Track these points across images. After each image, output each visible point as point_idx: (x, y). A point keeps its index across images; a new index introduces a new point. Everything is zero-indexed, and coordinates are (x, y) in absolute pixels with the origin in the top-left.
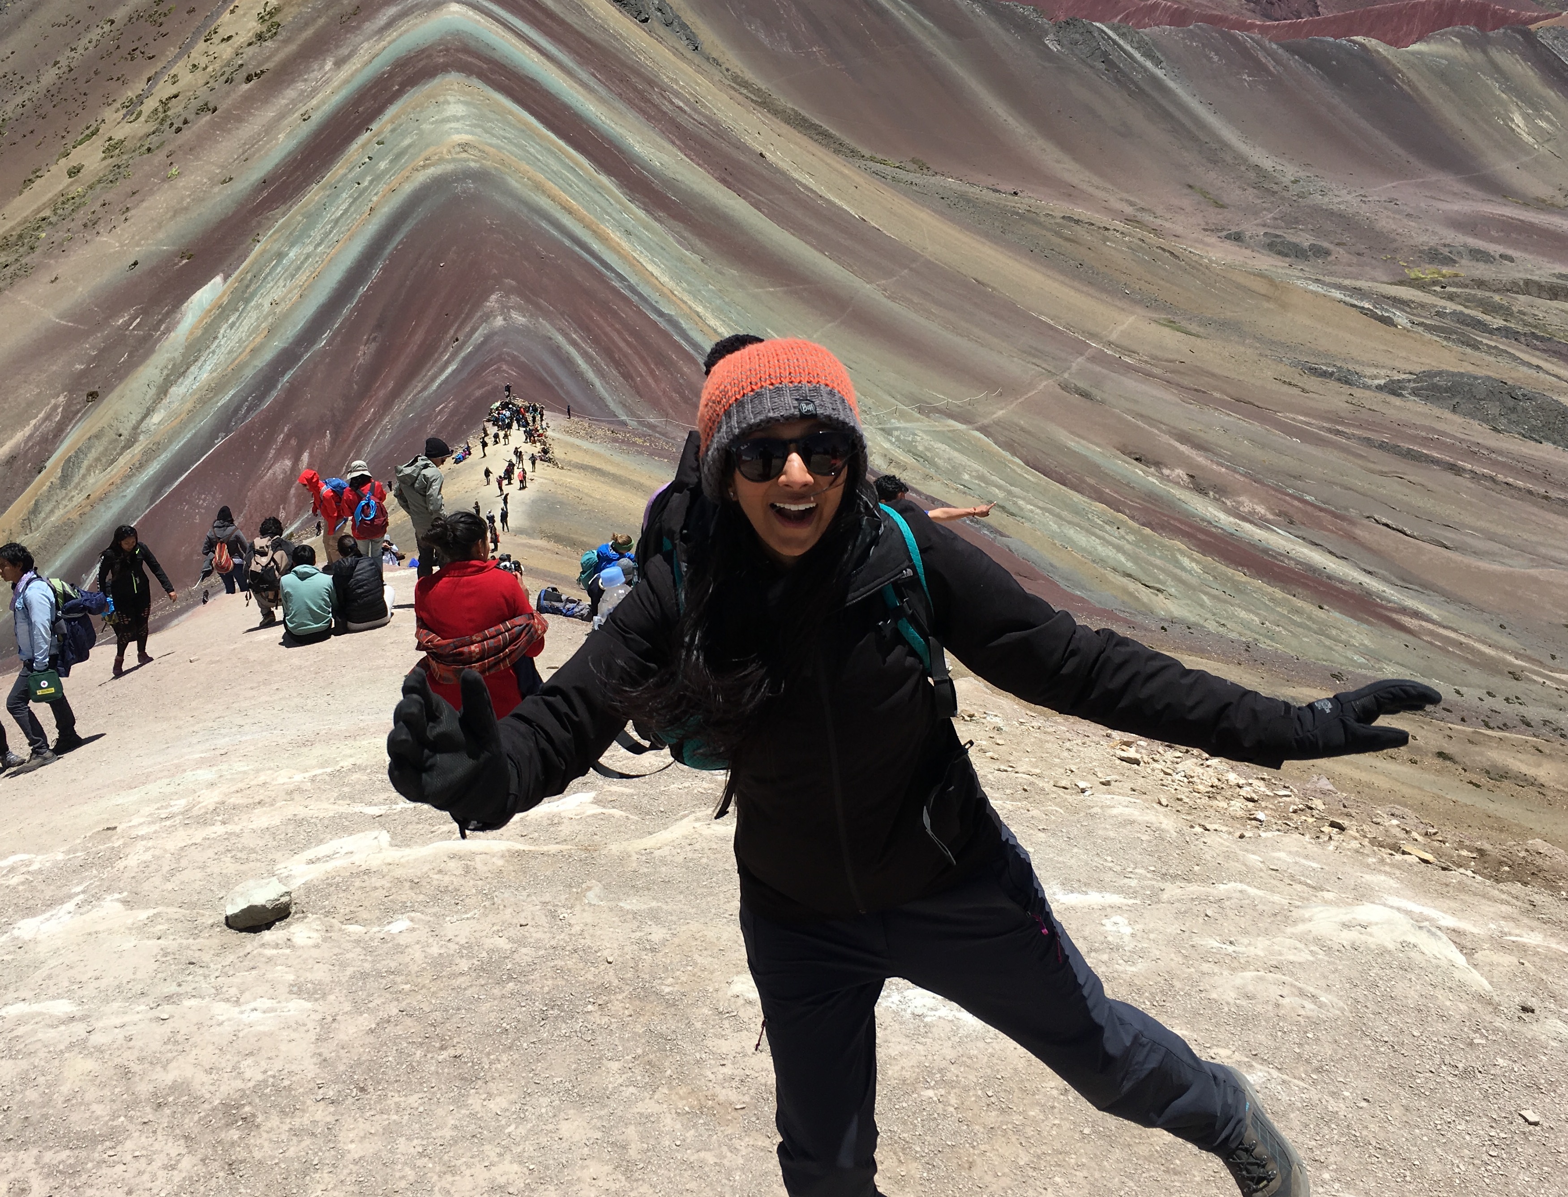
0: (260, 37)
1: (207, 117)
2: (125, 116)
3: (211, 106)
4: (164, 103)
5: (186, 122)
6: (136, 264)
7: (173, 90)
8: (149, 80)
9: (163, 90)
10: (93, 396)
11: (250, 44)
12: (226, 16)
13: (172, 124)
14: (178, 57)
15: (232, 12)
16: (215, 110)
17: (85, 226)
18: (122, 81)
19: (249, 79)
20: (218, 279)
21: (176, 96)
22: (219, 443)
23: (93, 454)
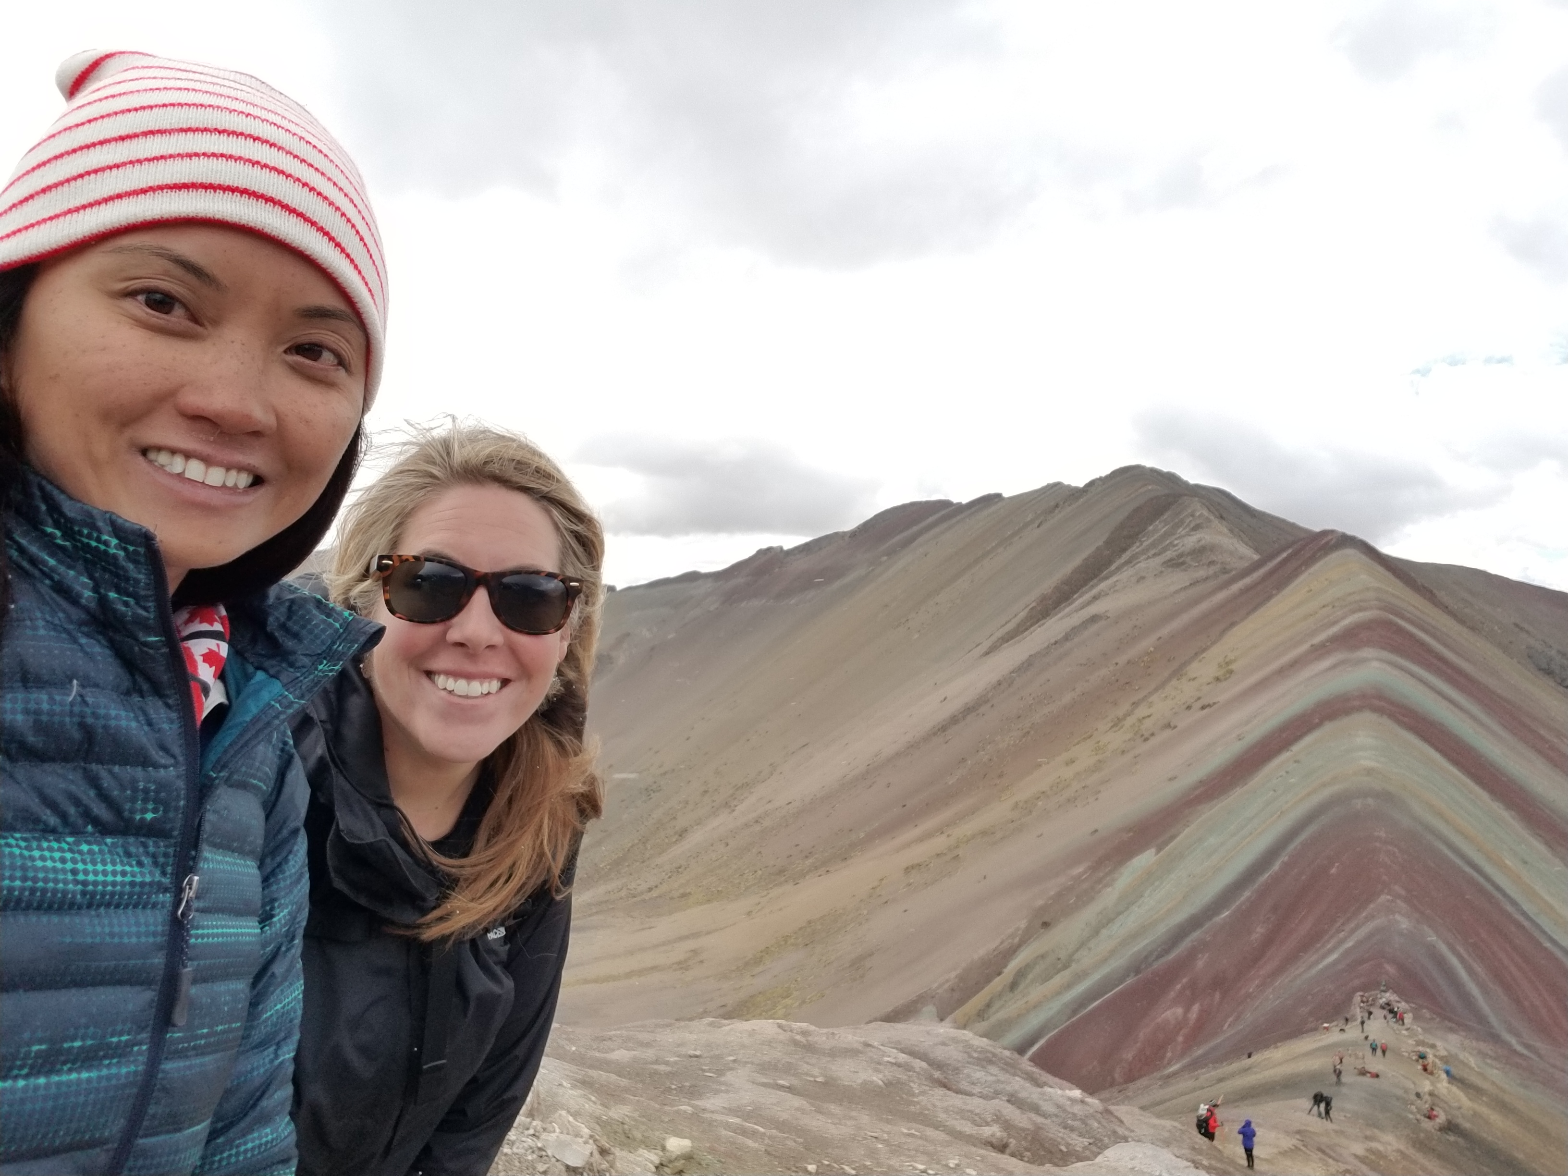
0: (1218, 679)
1: (1168, 733)
2: (1112, 727)
3: (1172, 725)
4: (1140, 721)
5: (1153, 734)
6: (1096, 831)
7: (1146, 712)
8: (1134, 703)
9: (1142, 712)
10: (1046, 925)
11: (1209, 684)
12: (1195, 665)
13: (1142, 736)
14: (1156, 690)
15: (1200, 661)
16: (1175, 727)
17: (1069, 800)
18: (1115, 704)
19: (1203, 708)
20: (1153, 851)
21: (1149, 716)
22: (1129, 981)
23: (1037, 970)
